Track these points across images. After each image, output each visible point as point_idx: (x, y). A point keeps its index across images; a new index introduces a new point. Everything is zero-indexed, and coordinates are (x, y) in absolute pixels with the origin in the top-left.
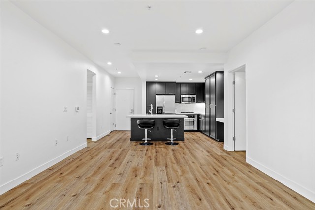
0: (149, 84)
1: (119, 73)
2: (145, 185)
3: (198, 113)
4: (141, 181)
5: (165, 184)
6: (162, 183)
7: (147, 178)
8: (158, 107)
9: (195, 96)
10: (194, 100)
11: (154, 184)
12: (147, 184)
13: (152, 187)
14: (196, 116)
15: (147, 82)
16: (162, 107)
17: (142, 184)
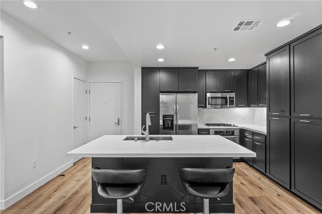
0: (147, 72)
1: (85, 47)
3: (241, 125)
8: (164, 116)
9: (233, 95)
10: (232, 102)
14: (237, 133)
15: (143, 68)
16: (172, 116)
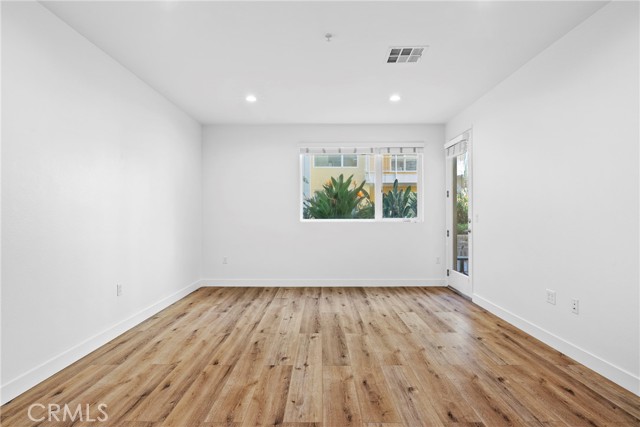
2: (337, 361)
4: (348, 370)
5: (300, 364)
6: (306, 365)
7: (337, 378)
11: (321, 364)
12: (335, 364)
13: (325, 358)
17: (345, 364)
